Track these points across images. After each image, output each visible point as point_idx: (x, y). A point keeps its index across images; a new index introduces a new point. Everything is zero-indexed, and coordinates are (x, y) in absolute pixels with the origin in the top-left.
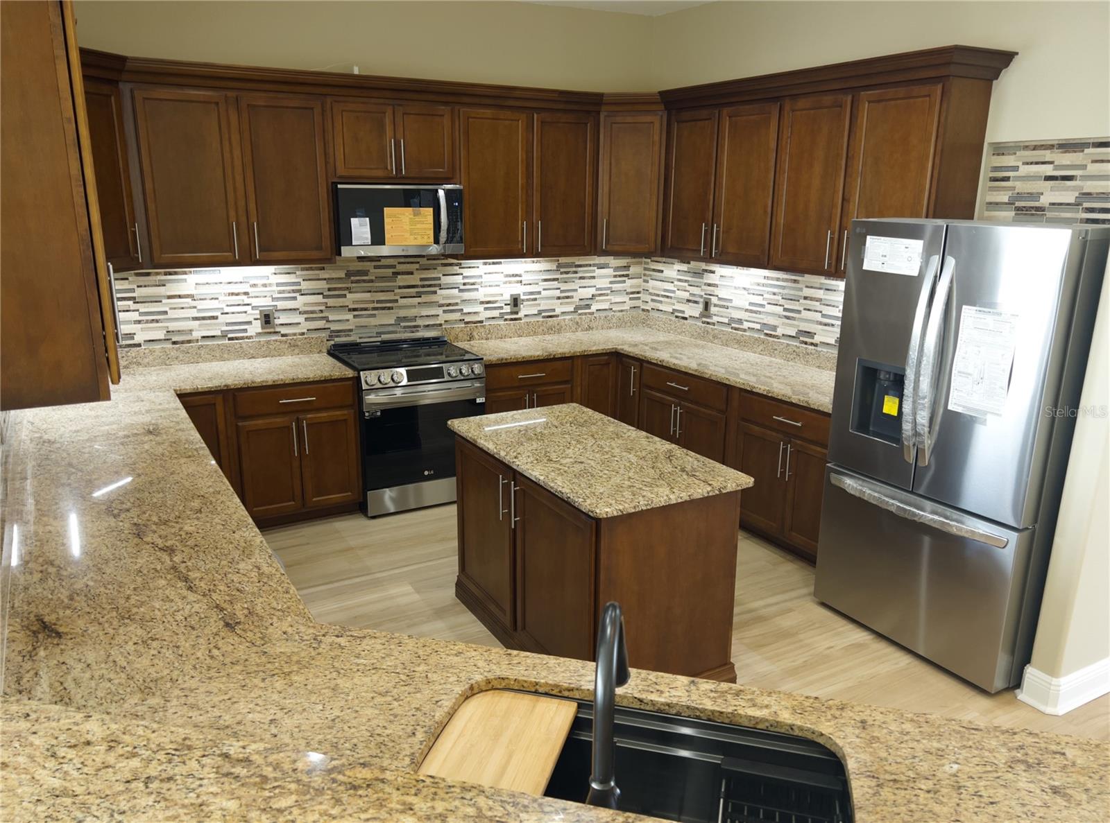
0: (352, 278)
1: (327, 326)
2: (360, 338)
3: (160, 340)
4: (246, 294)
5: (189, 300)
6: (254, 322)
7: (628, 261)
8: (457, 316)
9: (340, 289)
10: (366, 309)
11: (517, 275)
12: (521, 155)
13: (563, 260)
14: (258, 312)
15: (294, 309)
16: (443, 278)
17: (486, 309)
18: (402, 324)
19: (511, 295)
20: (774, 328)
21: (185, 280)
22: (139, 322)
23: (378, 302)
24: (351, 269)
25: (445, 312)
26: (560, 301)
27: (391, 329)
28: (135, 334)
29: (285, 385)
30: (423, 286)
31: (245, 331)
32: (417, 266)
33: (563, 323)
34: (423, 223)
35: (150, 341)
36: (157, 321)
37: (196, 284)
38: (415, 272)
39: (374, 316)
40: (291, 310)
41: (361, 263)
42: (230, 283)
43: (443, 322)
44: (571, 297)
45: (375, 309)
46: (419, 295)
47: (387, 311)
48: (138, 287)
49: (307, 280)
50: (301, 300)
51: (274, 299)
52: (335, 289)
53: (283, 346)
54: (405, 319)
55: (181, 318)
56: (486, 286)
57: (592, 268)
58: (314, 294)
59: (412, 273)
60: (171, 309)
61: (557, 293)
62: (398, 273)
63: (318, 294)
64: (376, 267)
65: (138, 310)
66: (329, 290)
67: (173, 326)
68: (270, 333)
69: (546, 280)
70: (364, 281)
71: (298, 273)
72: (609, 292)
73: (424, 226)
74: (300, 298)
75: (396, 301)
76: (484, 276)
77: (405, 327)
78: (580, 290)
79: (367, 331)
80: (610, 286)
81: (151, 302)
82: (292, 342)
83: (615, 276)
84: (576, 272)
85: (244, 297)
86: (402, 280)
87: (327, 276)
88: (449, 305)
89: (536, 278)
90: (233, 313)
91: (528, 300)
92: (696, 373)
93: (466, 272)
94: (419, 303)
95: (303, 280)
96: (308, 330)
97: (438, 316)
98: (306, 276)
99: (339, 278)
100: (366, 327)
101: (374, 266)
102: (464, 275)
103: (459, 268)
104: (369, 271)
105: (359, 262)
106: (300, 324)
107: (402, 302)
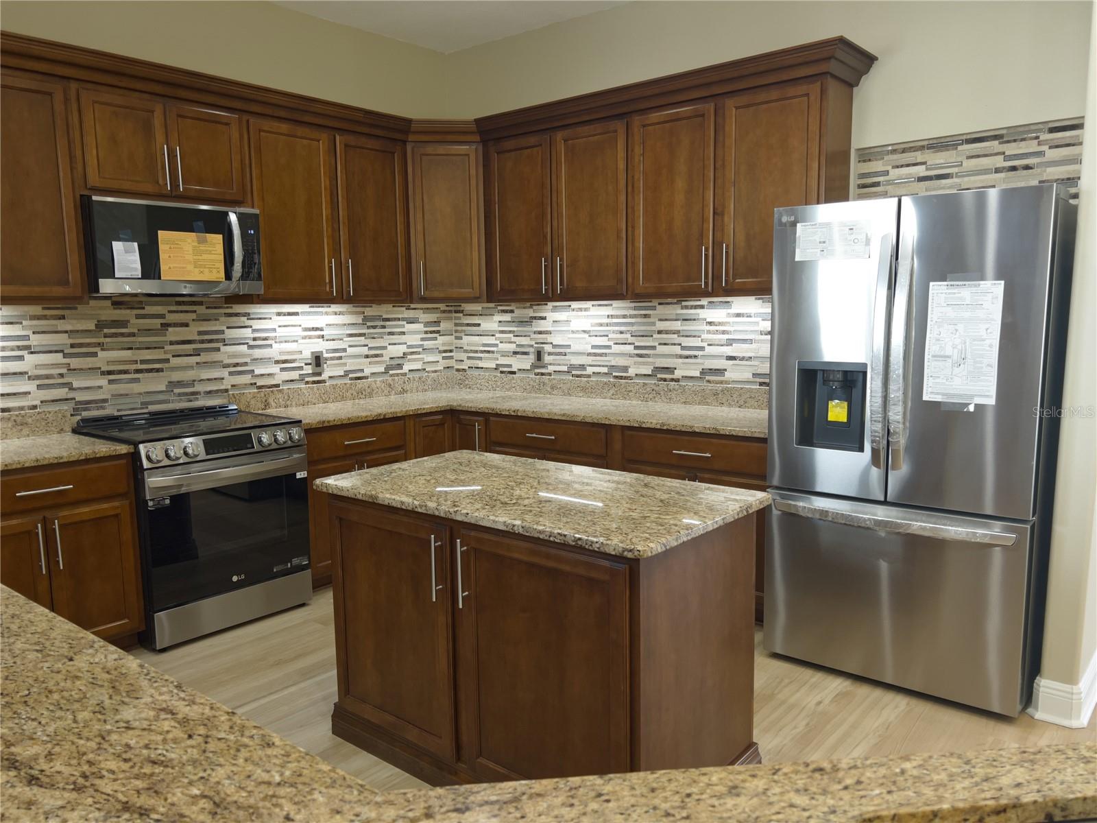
0: (105, 330)
1: (70, 395)
2: (118, 411)
7: (438, 315)
8: (246, 379)
9: (88, 345)
10: (126, 372)
11: (317, 329)
12: (324, 182)
13: (369, 311)
15: (21, 373)
16: (227, 331)
17: (282, 370)
18: (177, 391)
19: (312, 353)
20: (625, 369)
23: (143, 362)
24: (103, 318)
25: (231, 374)
26: (369, 360)
27: (161, 397)
29: (23, 470)
30: (202, 342)
32: (194, 316)
33: (374, 386)
34: (210, 253)
38: (191, 323)
39: (137, 380)
40: (15, 374)
41: (118, 312)
43: (229, 387)
44: (381, 355)
45: (138, 371)
46: (197, 353)
47: (155, 374)
49: (38, 333)
50: (30, 362)
52: (81, 345)
54: (180, 384)
56: (281, 342)
57: (401, 323)
58: (51, 352)
59: (187, 325)
61: (365, 351)
62: (169, 325)
63: (56, 352)
64: (138, 317)
66: (72, 346)
69: (351, 335)
70: (122, 335)
71: (24, 323)
72: (420, 350)
73: (213, 257)
74: (28, 357)
75: (167, 361)
76: (278, 329)
77: (179, 395)
78: (390, 347)
79: (128, 400)
80: (422, 343)
82: (19, 419)
83: (426, 332)
84: (384, 327)
86: (173, 334)
87: (69, 328)
88: (237, 365)
89: (341, 332)
91: (332, 359)
92: (563, 418)
93: (257, 325)
94: (197, 363)
95: (34, 333)
96: (42, 402)
97: (223, 379)
98: (36, 326)
99: (86, 331)
100: (127, 395)
101: (136, 315)
102: (254, 328)
103: (248, 319)
104: (128, 321)
105: (114, 309)
106: (29, 393)
107: (174, 362)
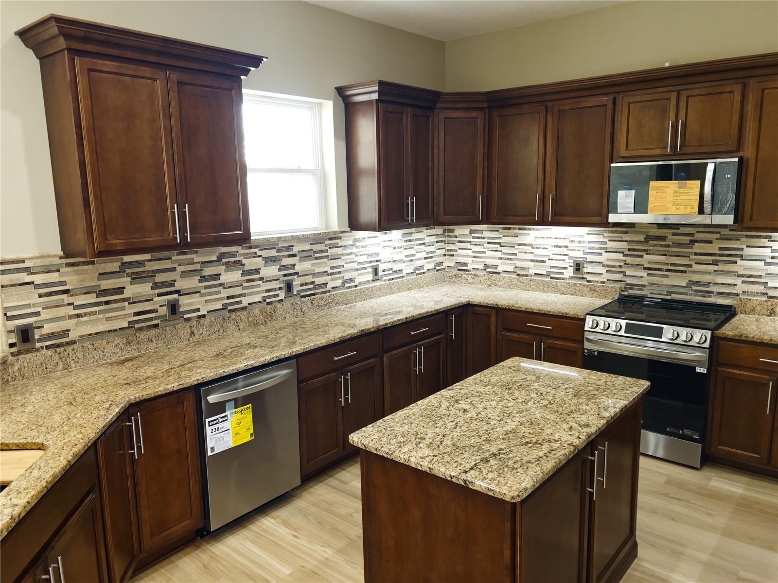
0: (650, 242)
1: (623, 279)
3: (511, 272)
4: (566, 247)
5: (530, 248)
6: (569, 268)
8: (760, 288)
9: (639, 250)
14: (572, 261)
15: (599, 263)
16: (746, 249)
18: (694, 288)
21: (529, 234)
22: (501, 258)
23: (672, 265)
25: (743, 282)
27: (682, 290)
28: (498, 266)
30: (722, 255)
31: (562, 274)
32: (718, 236)
34: (688, 194)
35: (505, 271)
36: (511, 259)
37: (536, 237)
38: (714, 241)
39: (667, 276)
40: (596, 262)
41: (660, 230)
42: (556, 238)
43: (740, 292)
45: (667, 270)
46: (716, 263)
47: (680, 274)
48: (503, 236)
49: (612, 240)
50: (605, 257)
51: (585, 253)
52: (634, 250)
53: (585, 289)
54: (698, 283)
55: (524, 260)
58: (616, 252)
59: (710, 242)
60: (519, 252)
62: (696, 241)
63: (620, 252)
64: (674, 234)
65: (501, 251)
66: (629, 250)
67: (520, 264)
68: (579, 278)
70: (661, 246)
71: (606, 235)
73: (688, 197)
74: (604, 254)
75: (691, 266)
77: (696, 291)
79: (658, 288)
81: (509, 247)
82: (593, 287)
85: (565, 249)
86: (698, 248)
87: (629, 239)
88: (751, 276)
90: (556, 260)
94: (715, 271)
95: (609, 241)
96: (607, 280)
97: (736, 285)
98: (611, 237)
99: (639, 241)
100: (658, 284)
101: (672, 233)
102: (773, 248)
103: (769, 241)
104: (667, 237)
105: (658, 228)
106: (602, 274)
107: (696, 267)
